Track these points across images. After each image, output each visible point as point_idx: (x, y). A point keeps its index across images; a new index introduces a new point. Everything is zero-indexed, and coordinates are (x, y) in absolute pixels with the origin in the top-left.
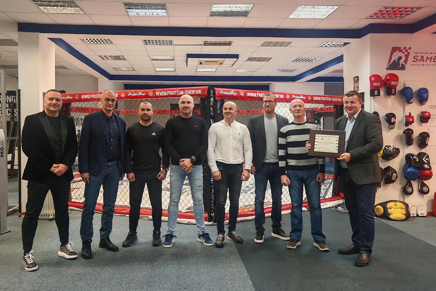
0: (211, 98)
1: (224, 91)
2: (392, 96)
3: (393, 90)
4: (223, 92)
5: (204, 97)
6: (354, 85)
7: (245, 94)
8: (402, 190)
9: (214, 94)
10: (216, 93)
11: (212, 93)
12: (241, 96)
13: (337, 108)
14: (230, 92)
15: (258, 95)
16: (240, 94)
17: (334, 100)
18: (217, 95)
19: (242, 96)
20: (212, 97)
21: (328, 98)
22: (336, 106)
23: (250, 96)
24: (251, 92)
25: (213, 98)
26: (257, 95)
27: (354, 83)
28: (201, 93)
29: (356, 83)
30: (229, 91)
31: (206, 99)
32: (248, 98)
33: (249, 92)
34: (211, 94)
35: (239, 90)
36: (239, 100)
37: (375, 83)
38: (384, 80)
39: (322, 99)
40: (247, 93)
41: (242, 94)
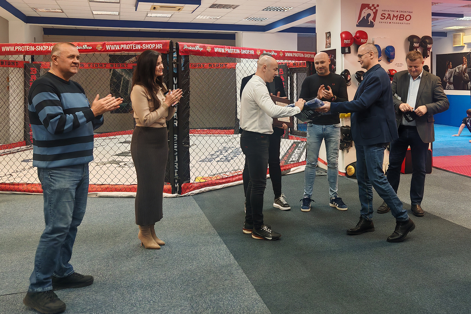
0: (174, 54)
1: (189, 46)
4: (187, 47)
5: (166, 52)
6: (326, 41)
12: (208, 51)
14: (196, 47)
16: (207, 49)
18: (181, 50)
19: (209, 51)
21: (300, 54)
23: (218, 51)
24: (219, 47)
26: (225, 51)
27: (326, 39)
28: (162, 48)
29: (328, 39)
30: (194, 46)
31: (168, 55)
32: (216, 53)
34: (173, 49)
35: (205, 45)
36: (205, 56)
37: (345, 40)
38: (354, 38)
39: (294, 55)
40: (215, 48)
41: (209, 49)
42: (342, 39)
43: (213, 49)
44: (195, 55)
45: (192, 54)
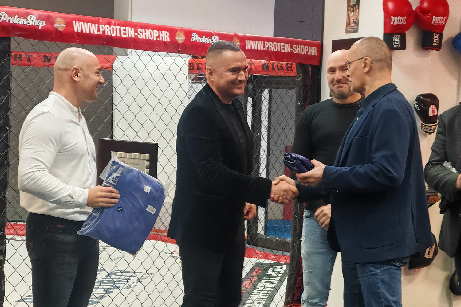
1: (11, 15)
2: (434, 53)
3: (436, 36)
4: (7, 18)
6: (349, 16)
8: (448, 283)
12: (56, 30)
13: (305, 73)
14: (29, 18)
15: (101, 30)
16: (56, 25)
17: (299, 50)
19: (61, 29)
21: (282, 44)
22: (302, 67)
23: (82, 30)
24: (84, 21)
26: (99, 30)
27: (348, 11)
29: (353, 11)
30: (25, 16)
32: (76, 36)
33: (79, 20)
35: (53, 14)
36: (51, 40)
37: (394, 16)
38: (415, 13)
39: (268, 48)
40: (74, 22)
41: (60, 25)
42: (387, 14)
43: (69, 24)
44: (26, 36)
45: (20, 36)
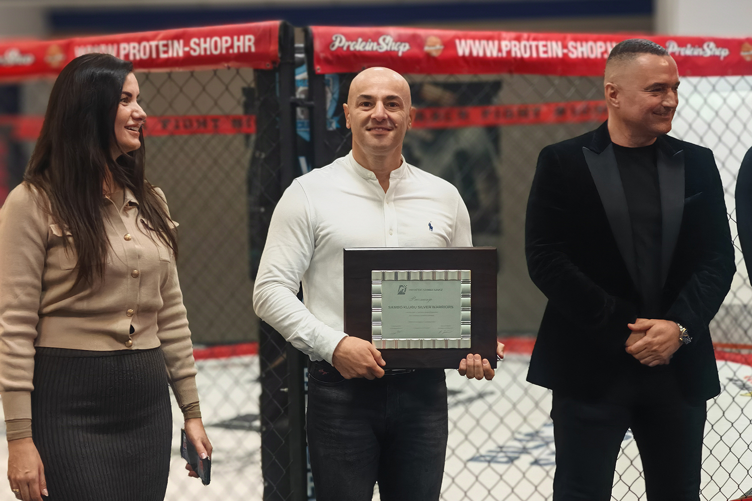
0: (298, 70)
1: (351, 38)
4: (345, 44)
5: (268, 66)
7: (449, 45)
9: (309, 49)
10: (318, 46)
11: (299, 48)
15: (504, 49)
16: (427, 49)
18: (322, 55)
20: (300, 63)
23: (471, 52)
24: (474, 38)
25: (304, 68)
26: (500, 50)
28: (253, 49)
31: (277, 75)
33: (466, 38)
34: (294, 50)
40: (457, 42)
41: (434, 47)
